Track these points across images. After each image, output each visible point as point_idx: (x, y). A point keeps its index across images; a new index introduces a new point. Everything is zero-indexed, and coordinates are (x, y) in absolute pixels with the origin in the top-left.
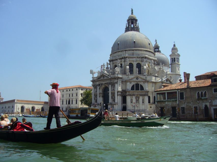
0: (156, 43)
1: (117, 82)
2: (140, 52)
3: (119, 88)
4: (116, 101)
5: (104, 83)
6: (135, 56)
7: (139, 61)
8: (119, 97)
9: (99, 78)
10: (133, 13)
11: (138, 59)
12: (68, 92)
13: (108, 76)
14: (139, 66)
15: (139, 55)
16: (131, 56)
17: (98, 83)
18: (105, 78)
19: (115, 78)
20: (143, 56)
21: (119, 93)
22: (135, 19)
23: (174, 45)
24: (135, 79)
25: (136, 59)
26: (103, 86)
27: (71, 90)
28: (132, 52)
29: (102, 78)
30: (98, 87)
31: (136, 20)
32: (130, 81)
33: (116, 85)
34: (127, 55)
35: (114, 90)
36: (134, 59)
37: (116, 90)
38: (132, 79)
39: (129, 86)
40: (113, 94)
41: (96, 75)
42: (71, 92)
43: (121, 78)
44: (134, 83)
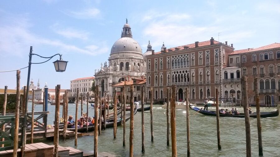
0: (149, 44)
1: (109, 77)
2: (129, 54)
3: (110, 81)
4: (108, 90)
5: (101, 77)
6: (124, 57)
7: (127, 60)
8: (110, 87)
9: (99, 74)
10: (128, 22)
11: (127, 59)
12: (84, 82)
13: (104, 72)
14: (127, 64)
15: (127, 56)
16: (122, 57)
17: (98, 77)
18: (102, 74)
19: (107, 74)
20: (131, 57)
21: (110, 85)
22: (128, 28)
23: (163, 45)
24: (121, 75)
25: (126, 59)
26: (102, 80)
27: (86, 81)
28: (123, 54)
29: (100, 74)
30: (98, 80)
31: (130, 28)
32: (118, 76)
33: (108, 79)
34: (119, 57)
35: (107, 82)
36: (124, 59)
37: (108, 82)
38: (119, 74)
39: (117, 80)
40: (107, 85)
41: (97, 72)
42: (86, 82)
43: (112, 74)
44: (121, 77)
